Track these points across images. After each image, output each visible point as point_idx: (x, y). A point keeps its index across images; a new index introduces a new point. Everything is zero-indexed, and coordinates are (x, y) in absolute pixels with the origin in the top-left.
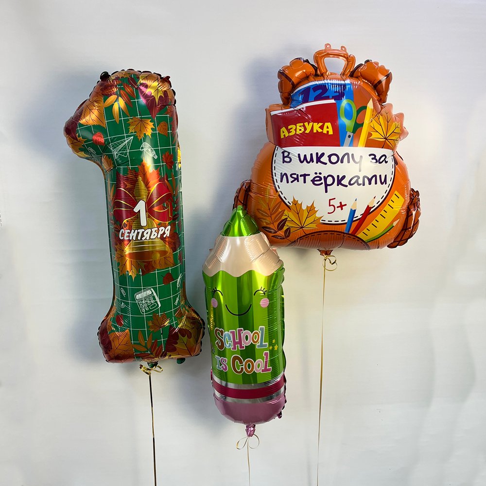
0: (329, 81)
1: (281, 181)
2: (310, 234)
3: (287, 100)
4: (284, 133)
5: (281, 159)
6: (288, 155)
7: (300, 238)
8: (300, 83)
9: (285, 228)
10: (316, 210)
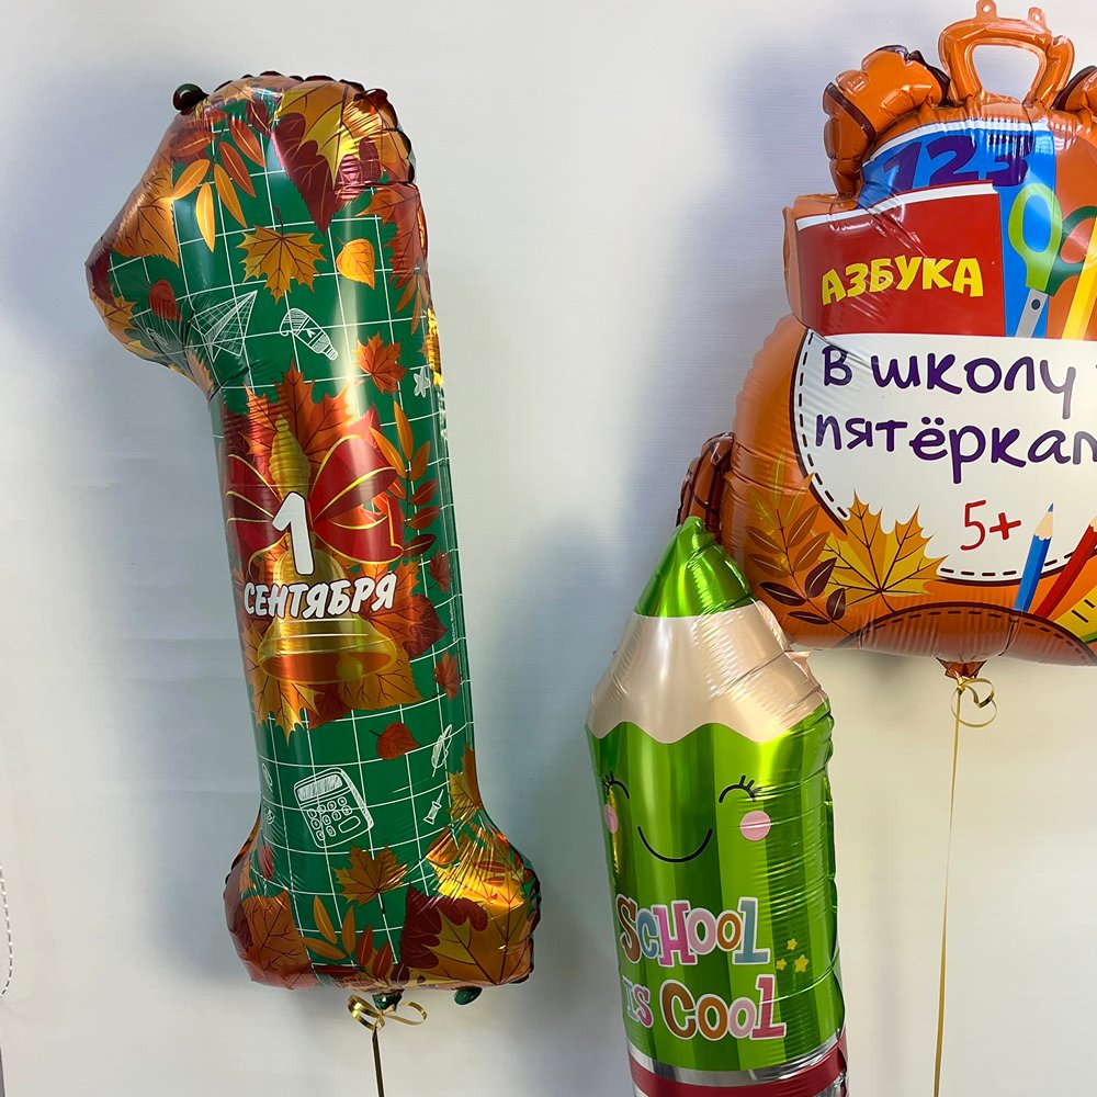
0: (981, 125)
1: (819, 441)
2: (904, 611)
3: (852, 182)
4: (833, 288)
5: (820, 371)
6: (842, 360)
7: (875, 621)
8: (891, 128)
9: (829, 590)
10: (923, 535)
